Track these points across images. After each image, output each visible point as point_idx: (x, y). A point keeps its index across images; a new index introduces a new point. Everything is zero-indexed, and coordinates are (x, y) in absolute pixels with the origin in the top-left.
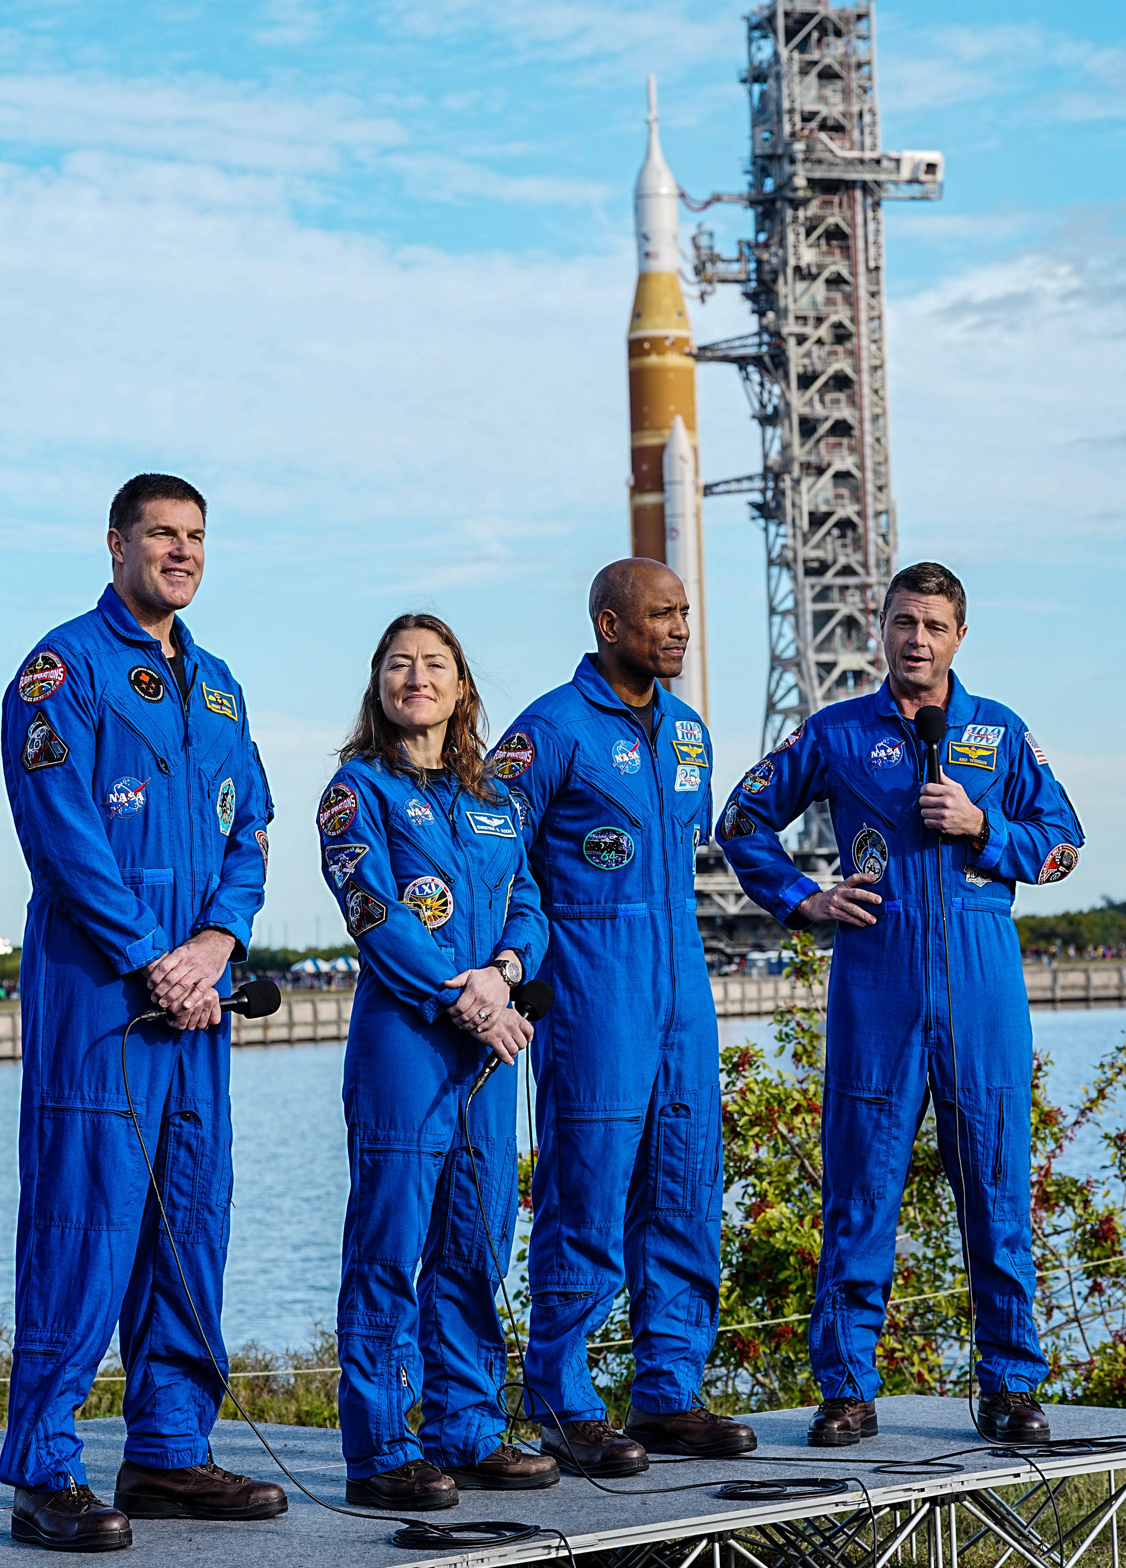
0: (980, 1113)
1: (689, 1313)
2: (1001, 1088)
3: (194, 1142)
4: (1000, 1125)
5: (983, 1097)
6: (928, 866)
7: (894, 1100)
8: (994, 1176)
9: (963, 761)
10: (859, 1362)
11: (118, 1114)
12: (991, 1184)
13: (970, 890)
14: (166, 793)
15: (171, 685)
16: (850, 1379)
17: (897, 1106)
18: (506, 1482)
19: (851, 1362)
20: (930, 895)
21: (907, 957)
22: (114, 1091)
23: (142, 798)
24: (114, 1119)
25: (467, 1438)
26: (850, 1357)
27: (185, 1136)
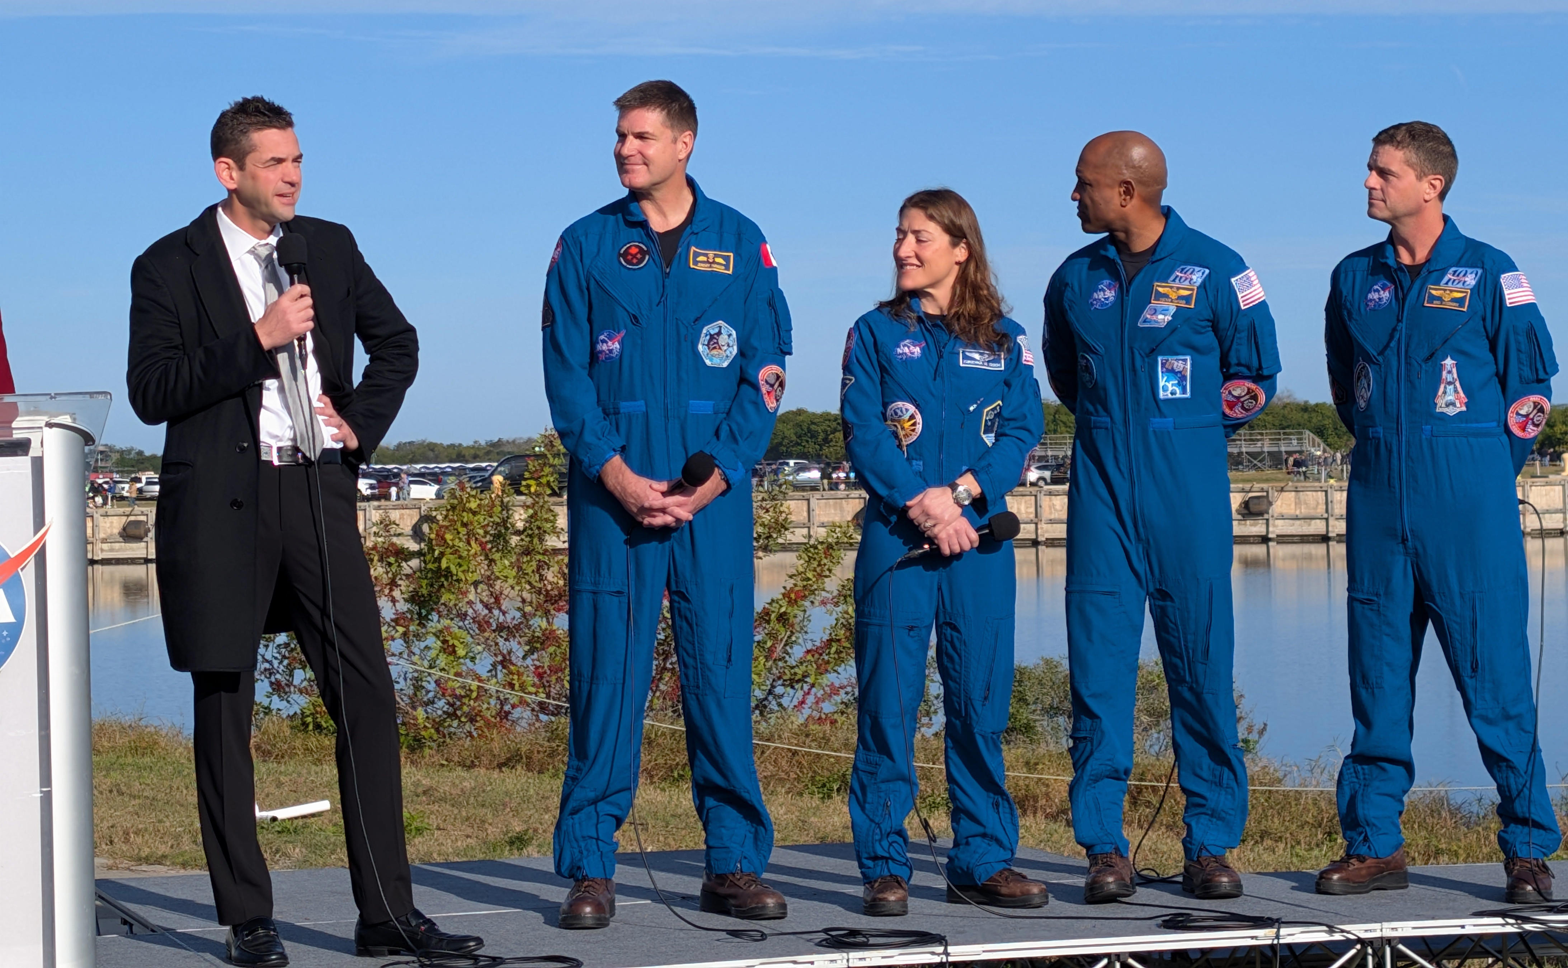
0: (1455, 614)
1: (1214, 775)
2: (1473, 592)
3: (688, 615)
4: (1474, 624)
5: (1458, 601)
6: (1403, 396)
7: (1382, 601)
8: (1474, 669)
9: (1436, 304)
10: (1374, 825)
11: (611, 593)
12: (1472, 677)
13: (1440, 419)
14: (639, 342)
15: (656, 254)
16: (1366, 839)
17: (1384, 606)
18: (1000, 901)
19: (1368, 825)
20: (1404, 423)
21: (1386, 477)
22: (607, 575)
23: (618, 346)
24: (607, 597)
25: (969, 863)
26: (1367, 822)
27: (682, 610)
